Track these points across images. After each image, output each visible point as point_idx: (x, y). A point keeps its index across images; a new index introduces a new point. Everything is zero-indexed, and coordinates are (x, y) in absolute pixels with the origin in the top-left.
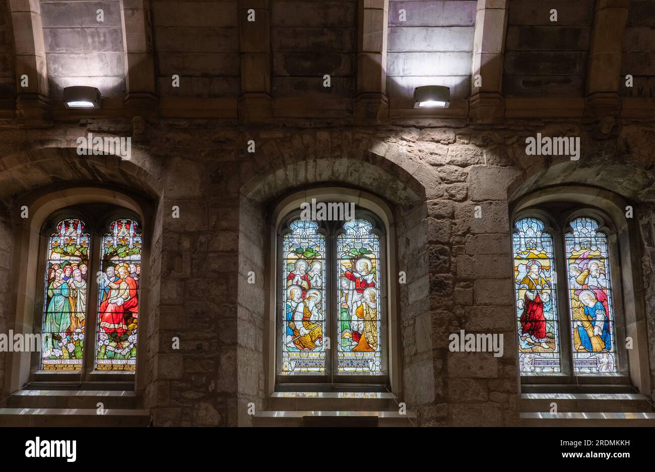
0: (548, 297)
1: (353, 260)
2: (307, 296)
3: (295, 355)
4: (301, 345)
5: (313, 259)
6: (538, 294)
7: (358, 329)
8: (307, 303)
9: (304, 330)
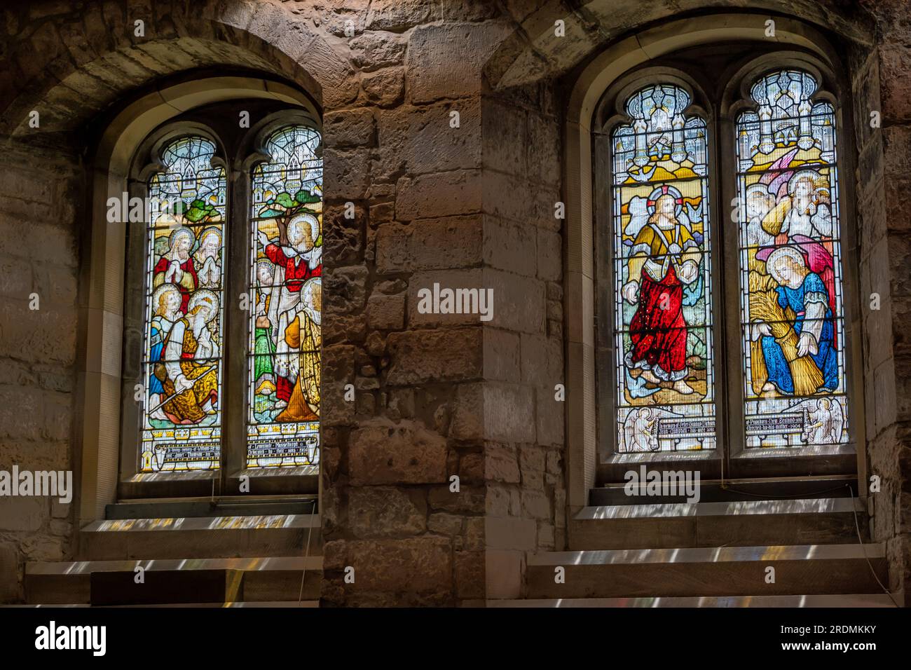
0: (695, 270)
1: (283, 220)
2: (192, 306)
3: (165, 436)
4: (177, 413)
5: (205, 224)
6: (671, 265)
7: (289, 372)
8: (191, 320)
9: (184, 381)
